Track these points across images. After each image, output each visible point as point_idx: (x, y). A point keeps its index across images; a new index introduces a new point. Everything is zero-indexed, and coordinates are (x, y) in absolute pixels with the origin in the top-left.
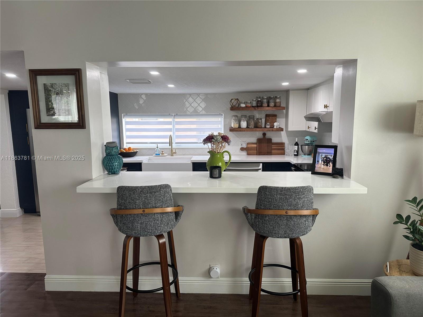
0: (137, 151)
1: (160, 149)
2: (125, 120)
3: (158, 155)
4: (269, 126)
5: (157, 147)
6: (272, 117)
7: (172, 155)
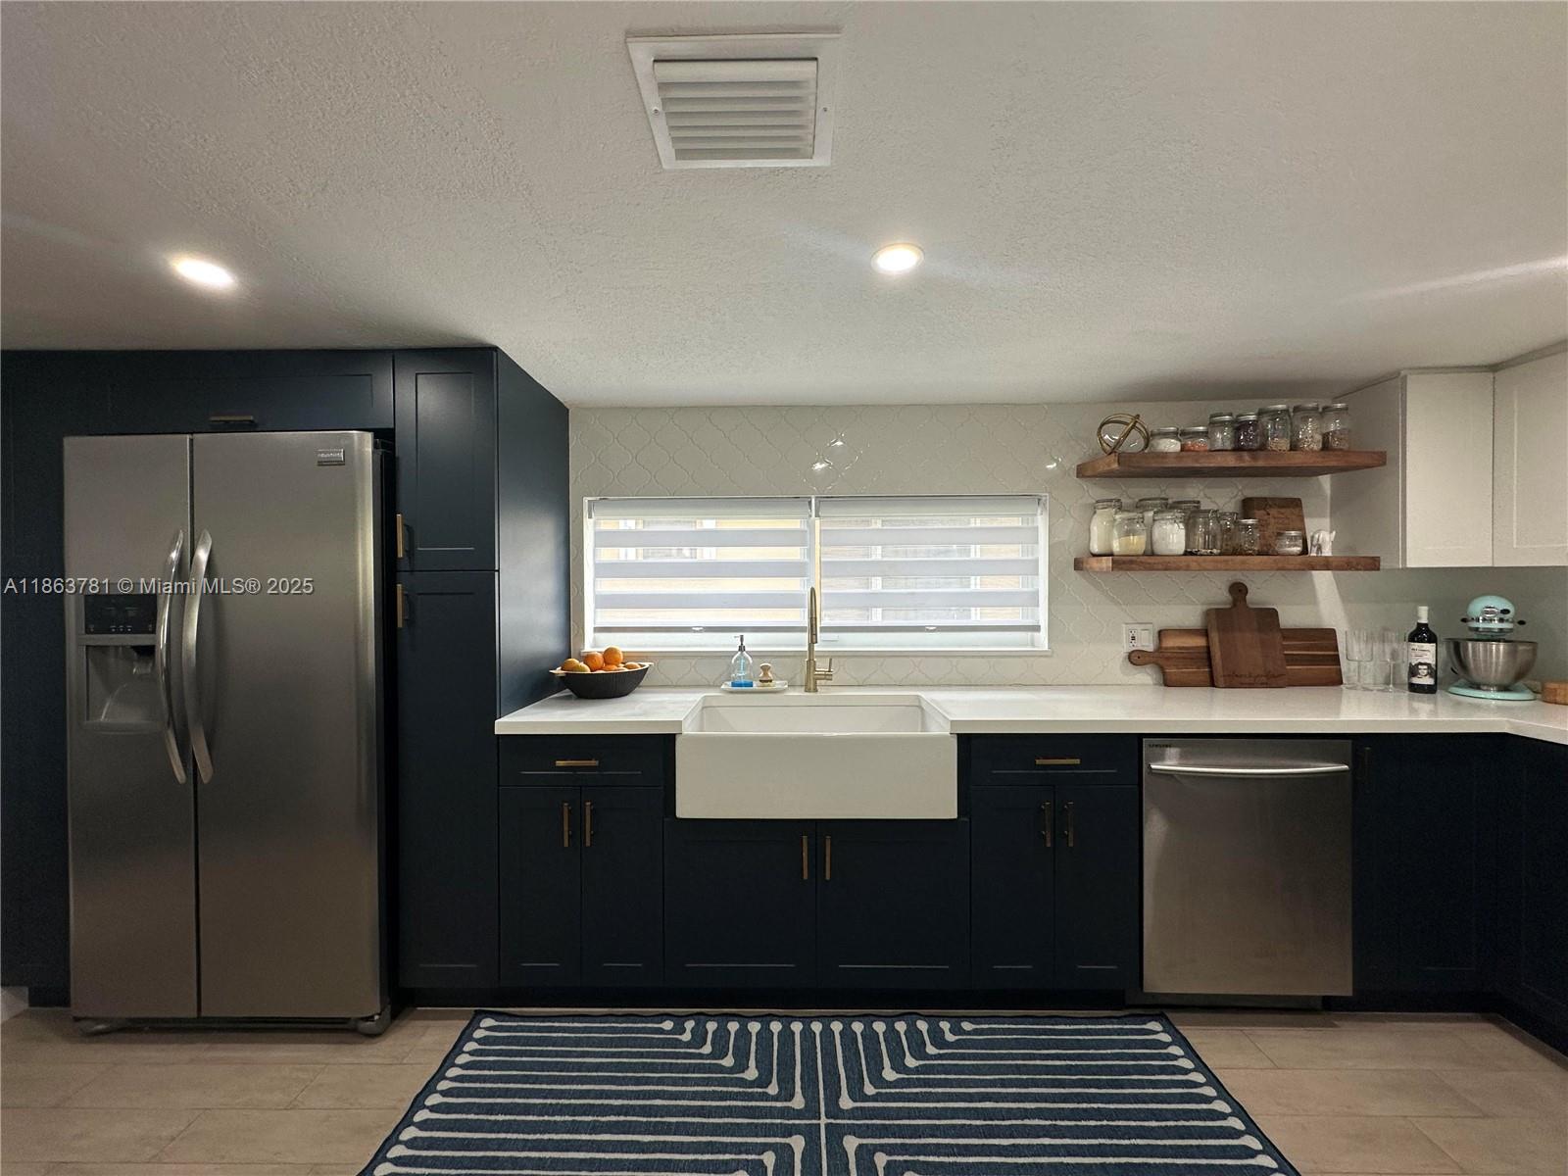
0: (647, 665)
1: (753, 655)
2: (595, 523)
3: (746, 685)
4: (1296, 546)
5: (742, 648)
6: (1283, 510)
7: (811, 686)
